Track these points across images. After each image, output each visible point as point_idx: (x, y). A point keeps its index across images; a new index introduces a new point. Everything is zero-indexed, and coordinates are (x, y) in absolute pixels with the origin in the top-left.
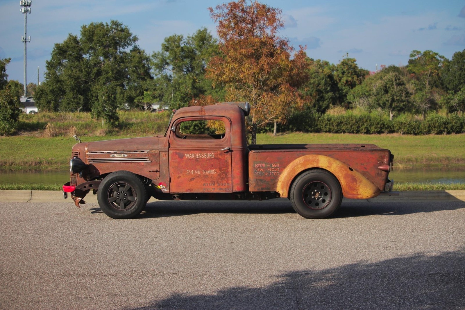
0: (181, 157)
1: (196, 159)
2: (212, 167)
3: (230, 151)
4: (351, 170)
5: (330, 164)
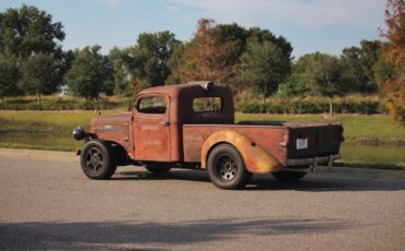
0: (140, 129)
2: (158, 138)
3: (168, 124)
4: (253, 144)
5: (235, 138)
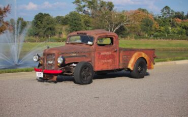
0: (99, 53)
1: (105, 55)
2: (110, 58)
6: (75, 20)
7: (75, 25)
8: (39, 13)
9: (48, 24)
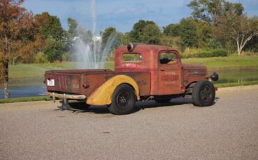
6: (188, 29)
7: (188, 35)
8: (140, 21)
9: (150, 35)
